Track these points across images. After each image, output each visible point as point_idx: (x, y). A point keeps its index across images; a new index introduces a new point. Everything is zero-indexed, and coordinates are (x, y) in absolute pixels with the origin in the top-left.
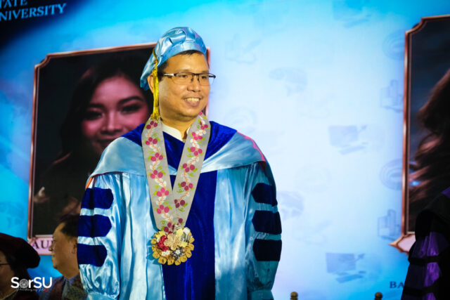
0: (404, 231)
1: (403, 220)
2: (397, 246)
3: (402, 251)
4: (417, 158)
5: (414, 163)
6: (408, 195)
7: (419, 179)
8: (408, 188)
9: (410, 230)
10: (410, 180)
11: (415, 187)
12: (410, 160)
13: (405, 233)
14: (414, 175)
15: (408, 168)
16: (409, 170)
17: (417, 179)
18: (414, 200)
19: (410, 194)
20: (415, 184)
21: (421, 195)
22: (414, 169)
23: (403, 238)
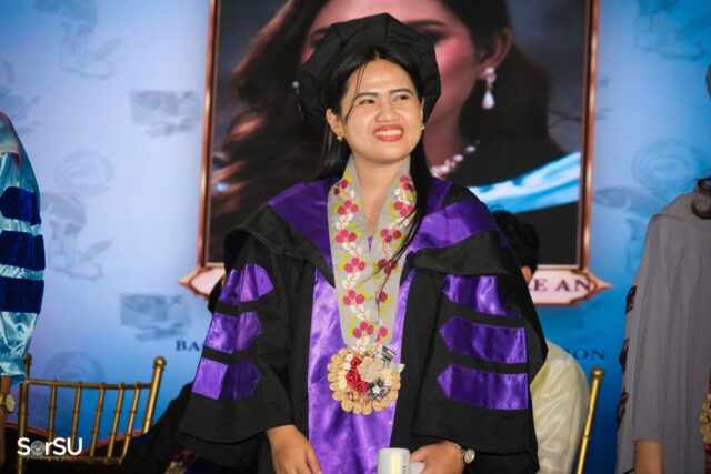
0: (202, 262)
1: (200, 244)
2: (189, 285)
3: (197, 292)
4: (225, 148)
5: (221, 155)
6: (209, 205)
7: (227, 180)
8: (210, 194)
9: (211, 260)
10: (213, 181)
11: (220, 194)
12: (215, 150)
13: (203, 263)
14: (219, 174)
15: (210, 163)
16: (212, 166)
17: (226, 181)
18: (219, 213)
19: (212, 203)
20: (221, 188)
21: (231, 206)
22: (220, 164)
23: (199, 273)
